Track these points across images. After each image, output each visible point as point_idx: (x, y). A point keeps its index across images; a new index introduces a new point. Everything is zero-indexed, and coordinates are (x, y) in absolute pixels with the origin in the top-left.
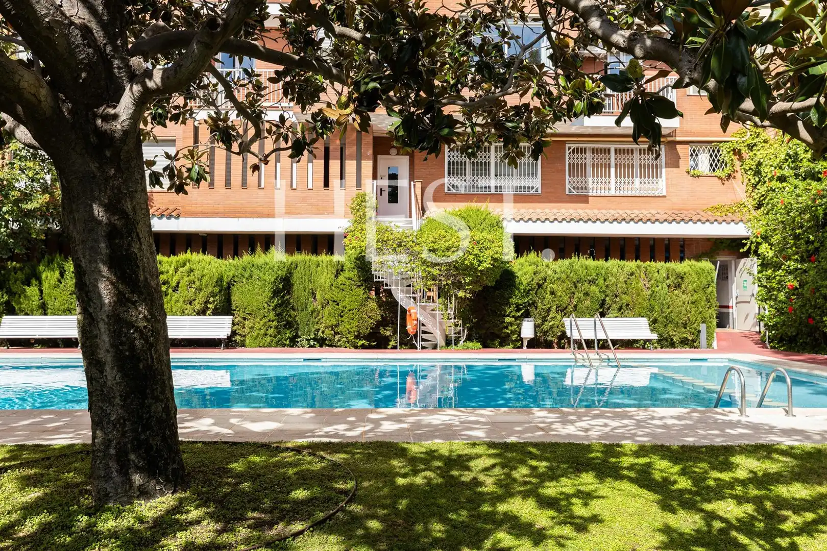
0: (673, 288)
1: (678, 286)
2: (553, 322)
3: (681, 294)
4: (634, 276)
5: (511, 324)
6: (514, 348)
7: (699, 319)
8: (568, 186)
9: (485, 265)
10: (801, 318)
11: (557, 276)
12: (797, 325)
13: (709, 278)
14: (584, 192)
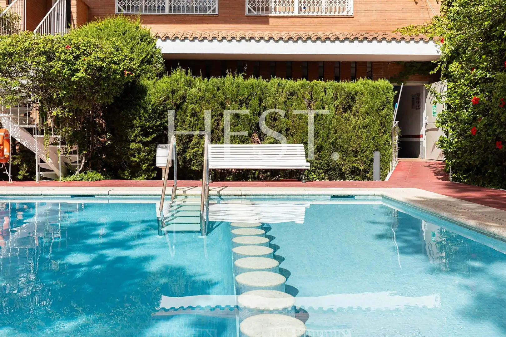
0: (341, 110)
1: (347, 108)
2: (196, 149)
3: (352, 117)
4: (295, 97)
5: (139, 151)
6: (147, 179)
7: (372, 145)
8: (247, 6)
9: (80, 74)
10: (486, 141)
11: (201, 94)
12: (481, 151)
13: (384, 98)
14: (264, 13)
